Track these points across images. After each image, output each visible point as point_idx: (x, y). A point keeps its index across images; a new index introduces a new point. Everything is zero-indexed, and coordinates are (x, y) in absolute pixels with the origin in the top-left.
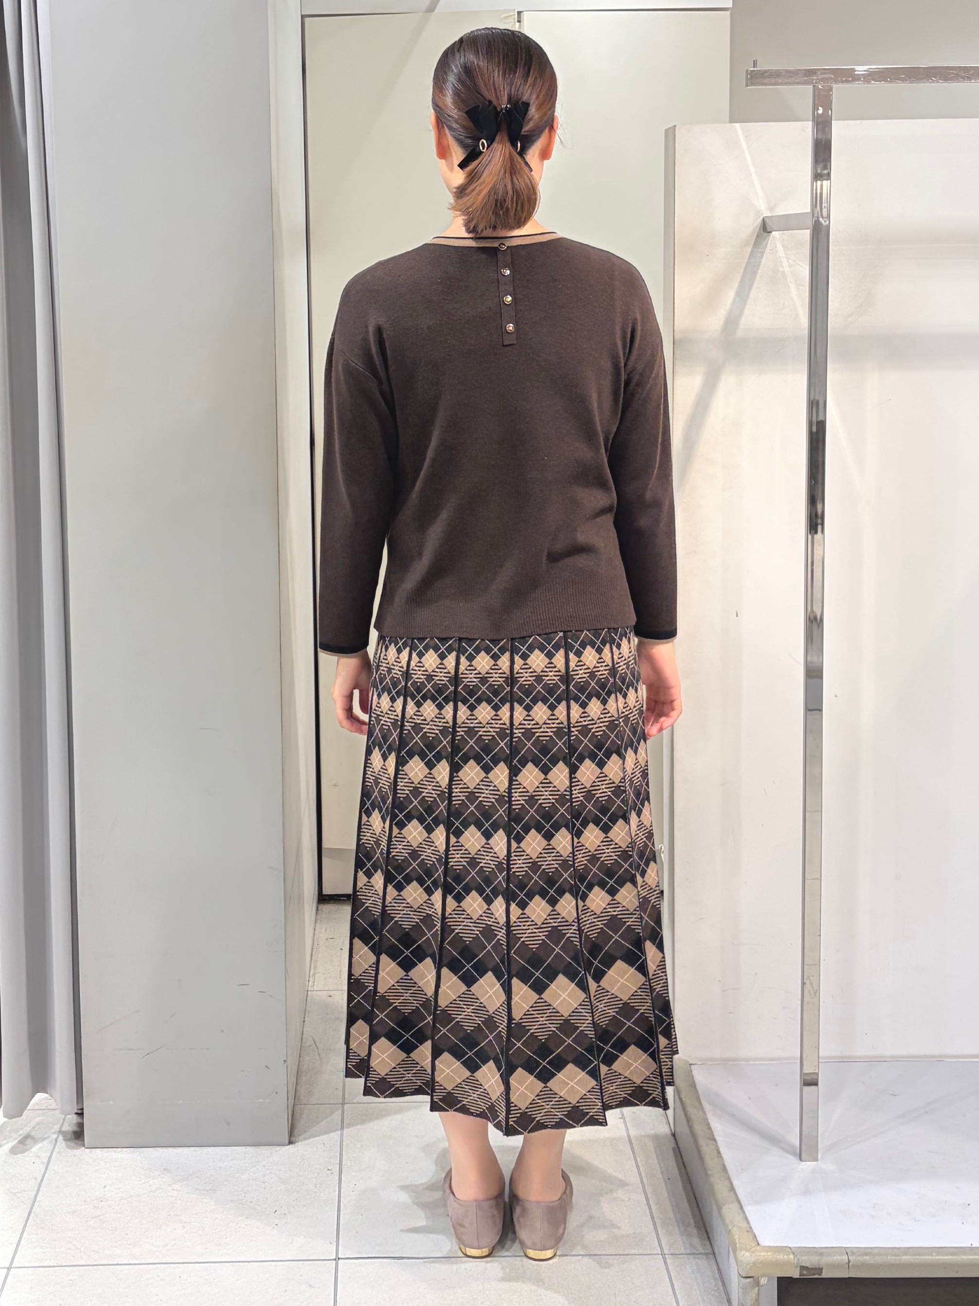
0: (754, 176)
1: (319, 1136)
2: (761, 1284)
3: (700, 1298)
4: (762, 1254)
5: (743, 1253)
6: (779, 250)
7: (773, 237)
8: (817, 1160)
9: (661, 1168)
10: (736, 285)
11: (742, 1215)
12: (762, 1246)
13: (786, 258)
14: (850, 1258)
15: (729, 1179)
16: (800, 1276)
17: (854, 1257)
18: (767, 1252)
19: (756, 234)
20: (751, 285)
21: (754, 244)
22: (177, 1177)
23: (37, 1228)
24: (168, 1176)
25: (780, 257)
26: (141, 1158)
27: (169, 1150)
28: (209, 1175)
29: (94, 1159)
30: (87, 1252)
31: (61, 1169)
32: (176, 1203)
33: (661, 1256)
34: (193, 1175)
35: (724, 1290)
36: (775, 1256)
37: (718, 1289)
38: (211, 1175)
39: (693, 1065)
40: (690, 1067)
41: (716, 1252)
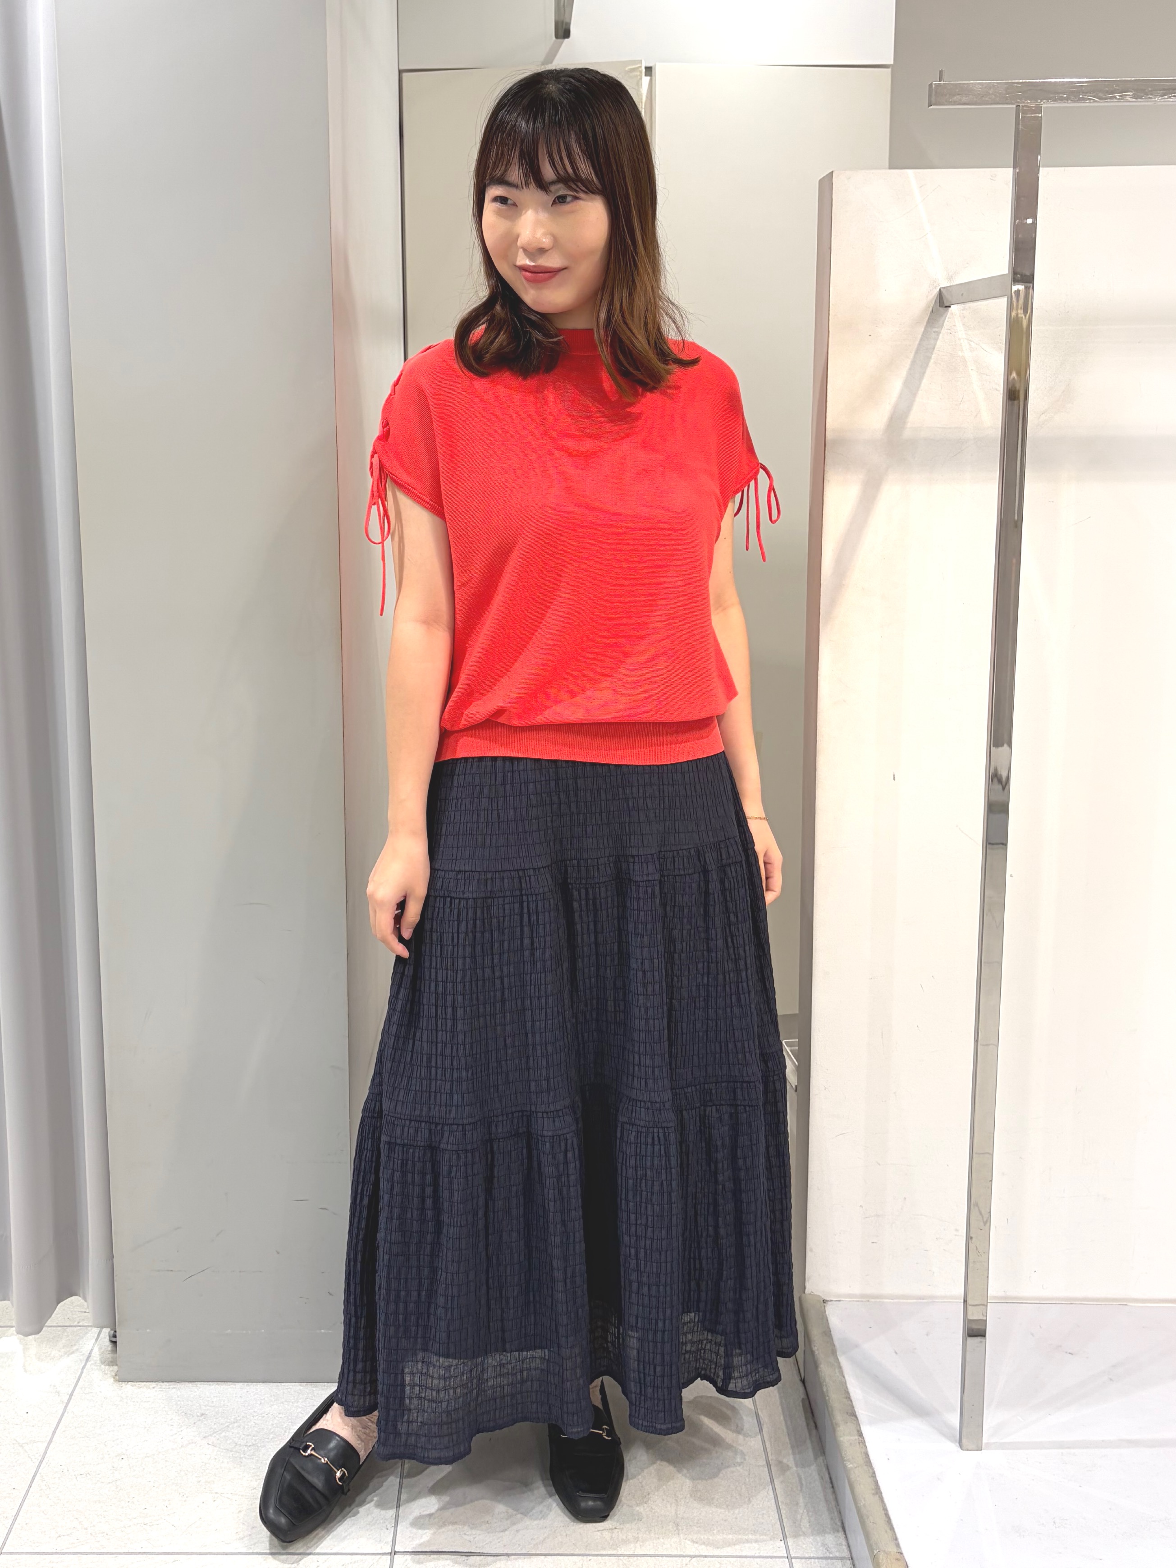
0: (930, 237)
6: (958, 330)
7: (952, 314)
8: (981, 1450)
9: (787, 1428)
10: (904, 371)
11: (890, 1534)
13: (968, 340)
15: (873, 1475)
19: (931, 309)
20: (924, 373)
21: (928, 322)
22: (215, 1426)
23: (41, 1496)
24: (205, 1424)
25: (959, 339)
26: (178, 1397)
27: (212, 1387)
28: (252, 1423)
29: (122, 1398)
30: (94, 1534)
31: (81, 1411)
32: (209, 1464)
33: (786, 1560)
34: (234, 1423)
38: (256, 1424)
39: (826, 1303)
40: (825, 1306)
41: (854, 1556)
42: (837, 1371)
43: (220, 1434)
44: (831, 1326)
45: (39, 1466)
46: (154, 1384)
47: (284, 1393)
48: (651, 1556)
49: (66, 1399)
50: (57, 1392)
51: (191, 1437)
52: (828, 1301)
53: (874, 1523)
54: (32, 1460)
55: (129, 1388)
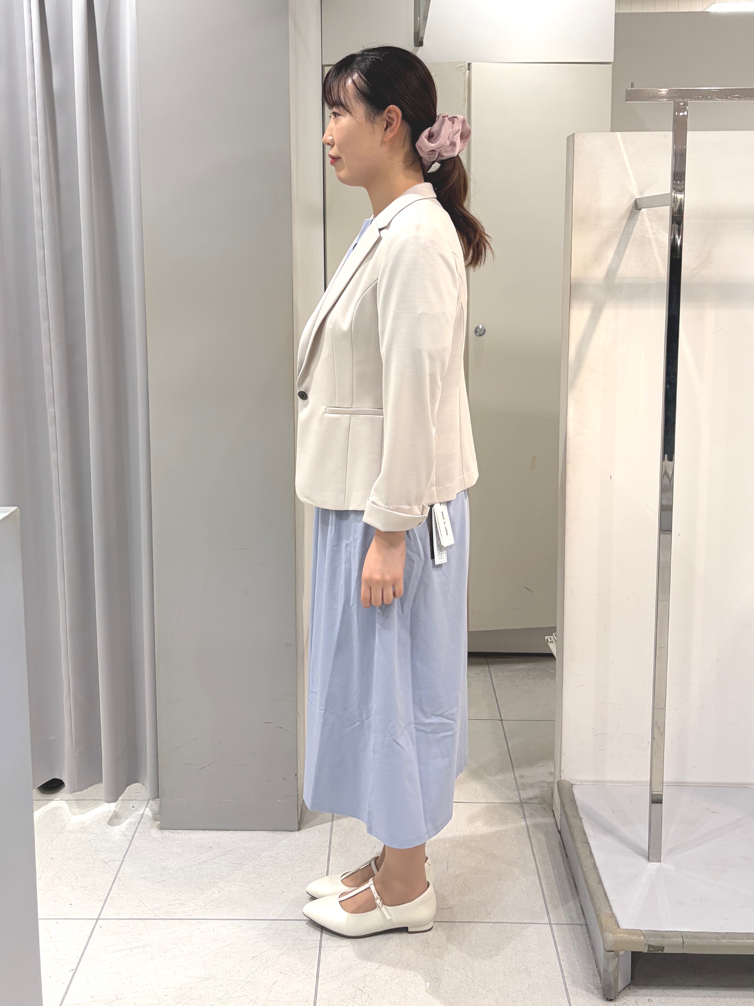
0: (629, 170)
1: (317, 825)
2: (620, 954)
3: (576, 959)
4: (621, 936)
5: (607, 934)
6: (646, 222)
7: (642, 213)
8: (660, 862)
9: (550, 856)
10: (615, 246)
11: (607, 904)
12: (621, 929)
13: (651, 227)
14: (684, 940)
15: (598, 874)
16: (648, 951)
17: (687, 939)
18: (625, 934)
19: (630, 211)
20: (626, 247)
21: (629, 217)
22: (218, 853)
23: (120, 889)
24: (212, 852)
25: (647, 227)
26: (195, 838)
27: (215, 833)
28: (239, 852)
29: (163, 838)
30: (151, 909)
31: (140, 845)
32: (215, 873)
33: (549, 925)
34: (229, 852)
35: (593, 954)
36: (630, 937)
37: (589, 952)
38: (241, 852)
39: (573, 785)
40: (572, 787)
41: (588, 923)
42: (578, 820)
43: (221, 857)
44: (575, 797)
45: (117, 874)
46: (181, 831)
47: (257, 836)
48: (470, 922)
49: (130, 839)
50: (125, 835)
51: (204, 859)
52: (574, 784)
53: (598, 898)
54: (113, 871)
55: (166, 833)
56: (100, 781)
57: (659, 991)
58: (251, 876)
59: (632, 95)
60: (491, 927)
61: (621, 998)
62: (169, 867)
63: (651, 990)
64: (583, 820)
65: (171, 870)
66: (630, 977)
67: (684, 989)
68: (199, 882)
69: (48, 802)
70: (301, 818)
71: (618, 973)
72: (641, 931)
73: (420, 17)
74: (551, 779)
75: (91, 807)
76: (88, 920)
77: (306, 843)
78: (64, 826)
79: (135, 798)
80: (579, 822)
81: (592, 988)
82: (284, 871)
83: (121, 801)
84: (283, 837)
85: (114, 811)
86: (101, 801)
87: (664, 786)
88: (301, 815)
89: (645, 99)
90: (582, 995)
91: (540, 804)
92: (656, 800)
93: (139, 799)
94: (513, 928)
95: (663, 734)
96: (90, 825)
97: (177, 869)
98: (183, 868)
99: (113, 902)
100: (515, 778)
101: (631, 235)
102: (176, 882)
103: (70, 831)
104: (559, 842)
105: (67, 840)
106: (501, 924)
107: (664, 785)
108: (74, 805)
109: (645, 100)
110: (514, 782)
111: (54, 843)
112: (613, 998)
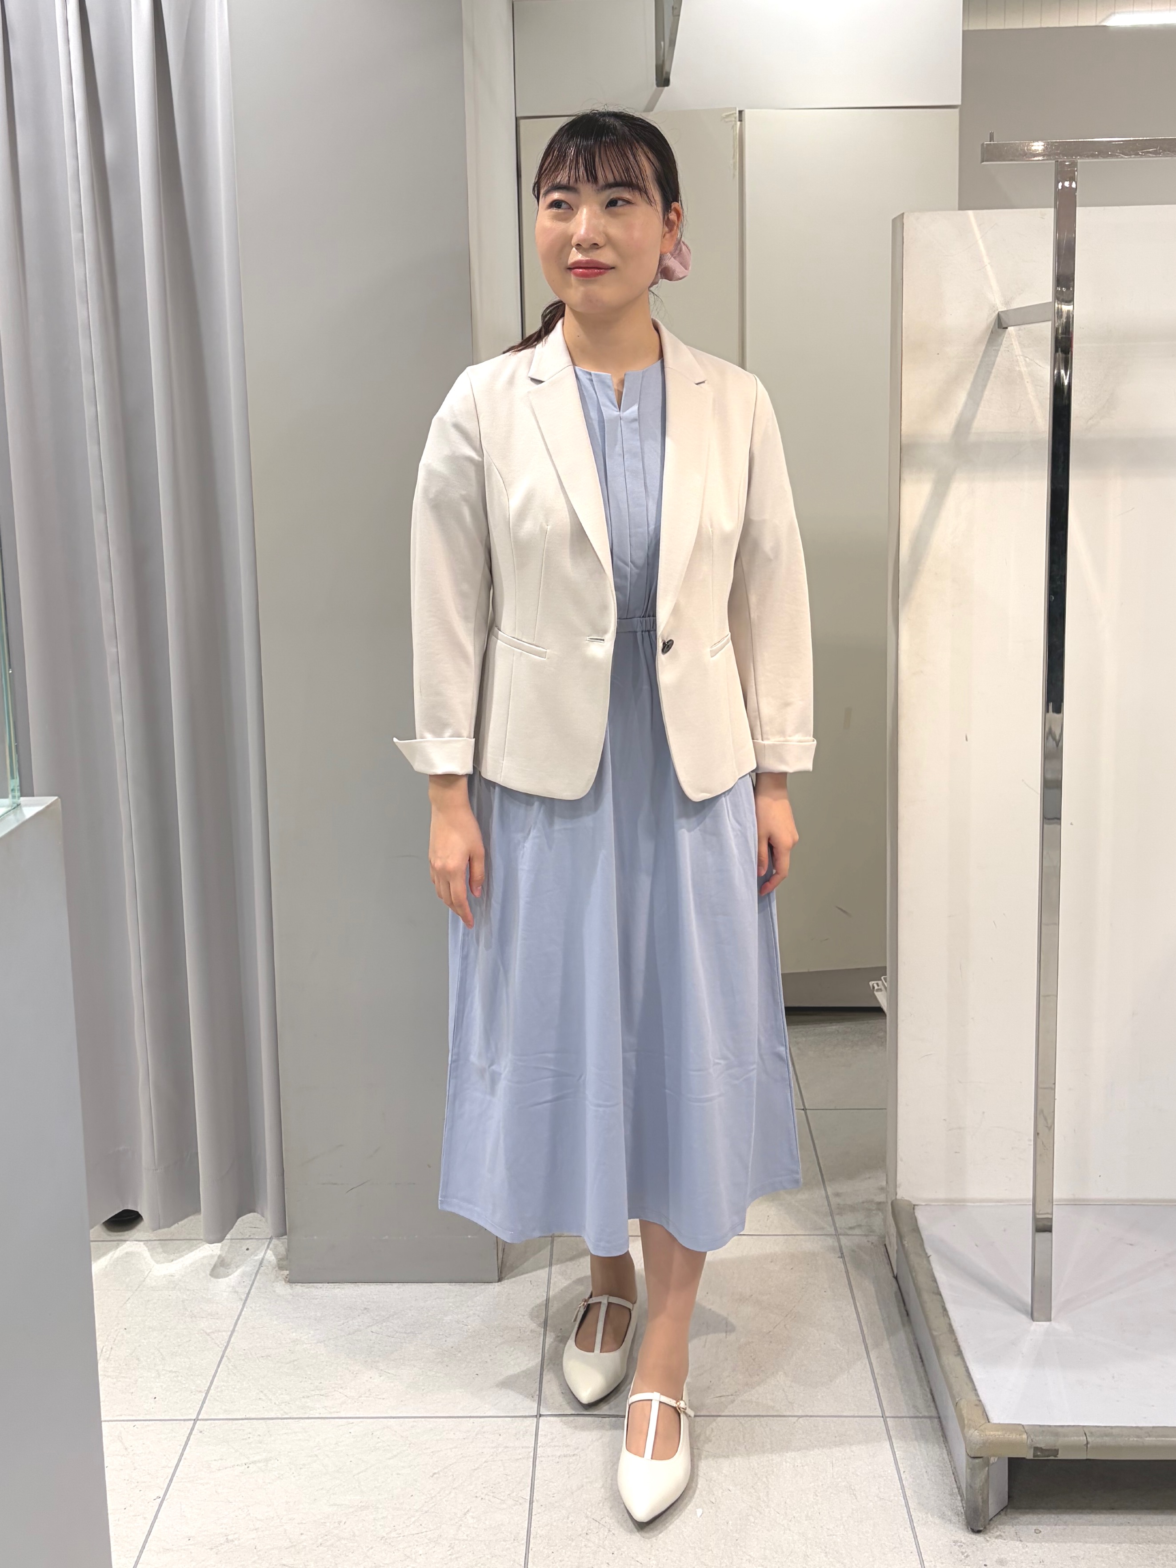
0: (989, 268)
1: (527, 1273)
2: (991, 1462)
3: (924, 1470)
4: (992, 1433)
5: (971, 1431)
6: (1015, 348)
7: (1009, 334)
8: (1051, 1320)
9: (883, 1316)
10: (968, 385)
11: (970, 1386)
12: (992, 1423)
13: (1023, 356)
14: (1089, 1439)
15: (956, 1341)
16: (1034, 1457)
17: (1093, 1439)
18: (999, 1432)
19: (991, 330)
20: (985, 386)
21: (989, 342)
22: (377, 1318)
23: (227, 1375)
24: (368, 1316)
25: (1016, 356)
26: (342, 1295)
27: (372, 1287)
28: (410, 1315)
29: (293, 1296)
30: (277, 1403)
31: (260, 1306)
32: (374, 1347)
33: (882, 1419)
34: (393, 1315)
35: (950, 1462)
36: (1006, 1436)
37: (944, 1459)
38: (413, 1316)
39: (916, 1207)
40: (914, 1209)
41: (941, 1415)
42: (924, 1260)
43: (382, 1324)
44: (919, 1224)
45: (225, 1351)
46: (320, 1285)
47: (436, 1291)
48: (763, 1416)
49: (243, 1297)
50: (236, 1292)
51: (358, 1327)
52: (917, 1205)
53: (956, 1377)
54: (218, 1346)
55: (299, 1288)
56: (197, 1211)
57: (1052, 1518)
58: (428, 1351)
59: (991, 153)
60: (794, 1423)
61: (993, 1528)
62: (303, 1339)
63: (1040, 1516)
64: (931, 1259)
65: (306, 1344)
66: (1007, 1497)
67: (1090, 1513)
68: (349, 1362)
69: (118, 1244)
70: (502, 1263)
71: (988, 1491)
72: (1021, 1428)
73: (664, 41)
74: (881, 1198)
75: (184, 1251)
76: (182, 1422)
77: (511, 1301)
78: (142, 1279)
79: (250, 1236)
80: (925, 1262)
81: (950, 1514)
82: (478, 1344)
83: (229, 1241)
84: (476, 1292)
85: (219, 1257)
86: (198, 1241)
87: (1054, 1206)
88: (502, 1258)
89: (1011, 158)
90: (935, 1523)
91: (866, 1235)
92: (1043, 1227)
93: (257, 1237)
94: (828, 1423)
95: (1051, 1128)
96: (183, 1277)
97: (315, 1341)
98: (324, 1341)
99: (219, 1394)
100: (827, 1197)
101: (992, 369)
102: (314, 1361)
103: (152, 1287)
104: (896, 1293)
105: (148, 1301)
106: (808, 1418)
107: (1054, 1203)
108: (158, 1248)
109: (1011, 160)
110: (826, 1203)
111: (129, 1305)
112: (981, 1529)
